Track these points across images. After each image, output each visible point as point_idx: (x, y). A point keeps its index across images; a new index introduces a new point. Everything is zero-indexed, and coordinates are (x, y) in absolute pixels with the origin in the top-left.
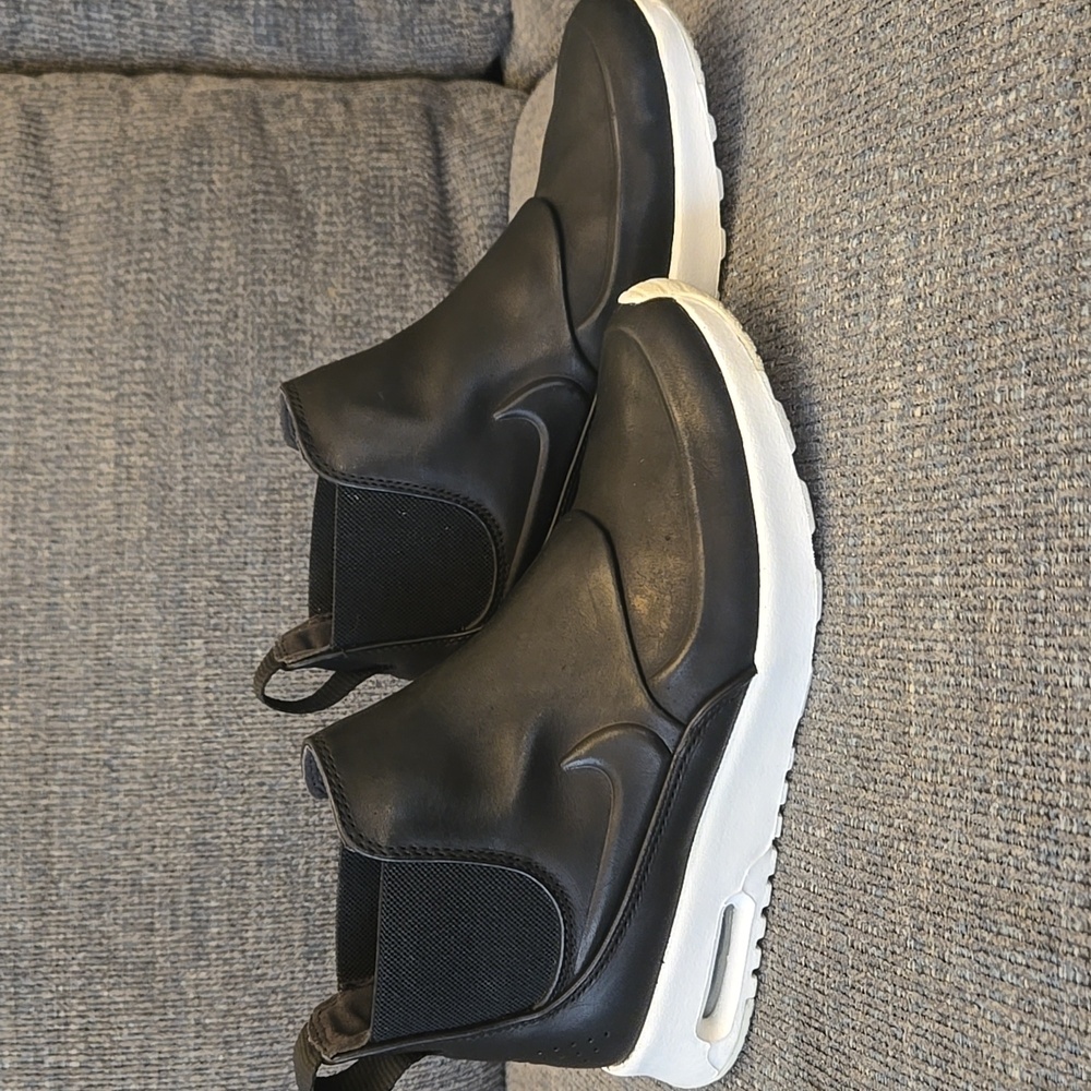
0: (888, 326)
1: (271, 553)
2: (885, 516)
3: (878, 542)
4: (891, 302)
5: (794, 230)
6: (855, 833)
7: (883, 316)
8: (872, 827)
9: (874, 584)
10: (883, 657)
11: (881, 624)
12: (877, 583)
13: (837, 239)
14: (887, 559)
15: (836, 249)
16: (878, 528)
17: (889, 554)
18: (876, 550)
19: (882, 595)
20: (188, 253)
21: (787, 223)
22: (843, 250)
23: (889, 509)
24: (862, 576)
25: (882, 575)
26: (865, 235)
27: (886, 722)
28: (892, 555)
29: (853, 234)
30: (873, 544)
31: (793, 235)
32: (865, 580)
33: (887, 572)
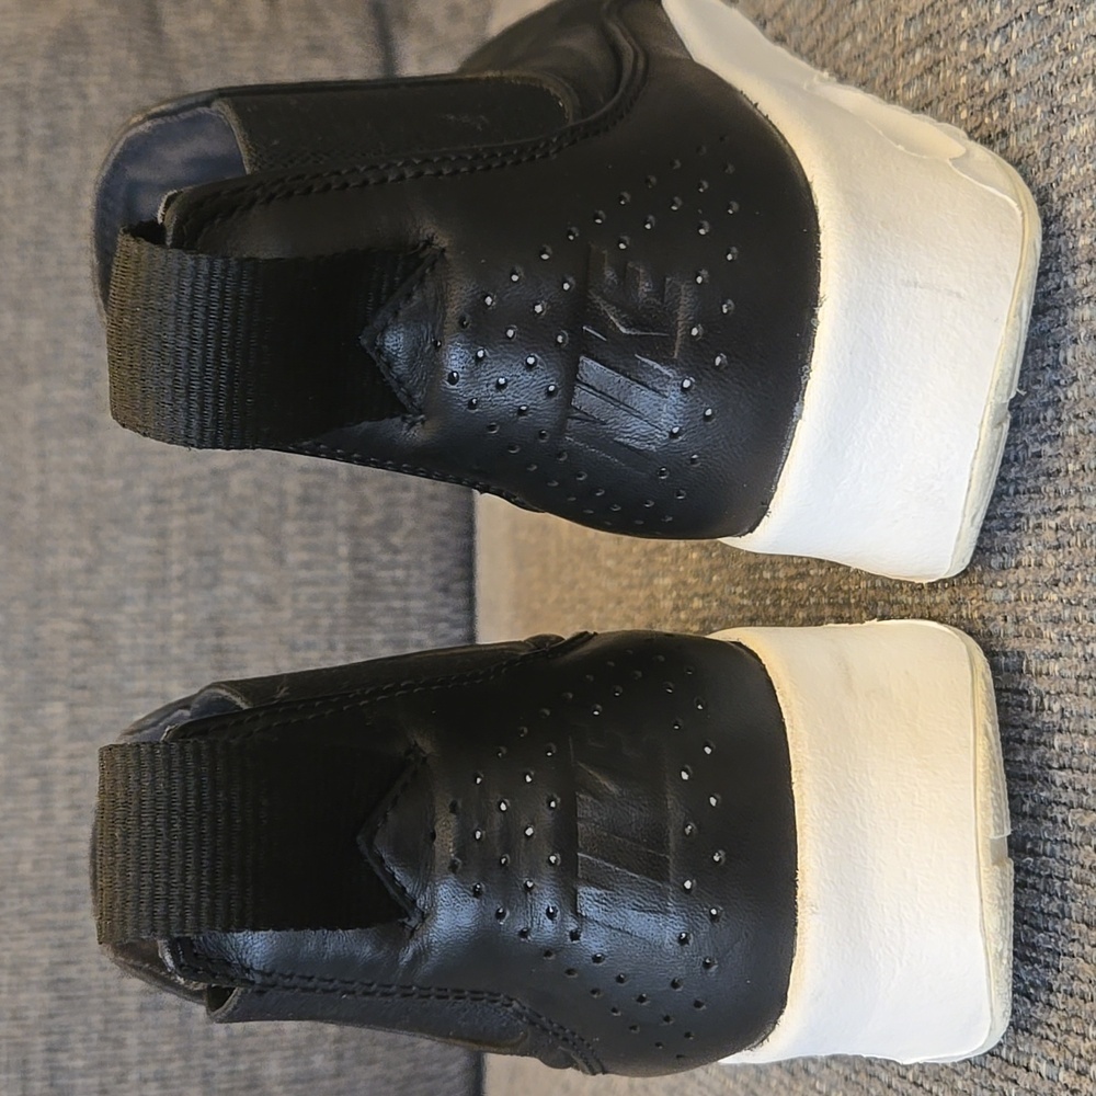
0: (1066, 176)
1: (157, 585)
2: (1064, 515)
3: (1050, 560)
4: (1072, 132)
5: (886, 48)
6: (1011, 1071)
7: (1056, 160)
8: (1044, 1067)
9: (1040, 635)
10: (1062, 768)
11: (1056, 707)
12: (1046, 633)
13: (964, 46)
14: (1068, 592)
15: (962, 60)
16: (1049, 536)
17: (1070, 582)
18: (1045, 576)
19: (1057, 656)
20: (50, 187)
21: (875, 40)
22: (976, 61)
23: (1072, 502)
24: (1017, 621)
25: (1057, 621)
26: (1016, 27)
27: (1070, 883)
28: (1078, 586)
29: (994, 28)
30: (1039, 565)
31: (885, 56)
32: (1023, 629)
33: (1067, 613)
